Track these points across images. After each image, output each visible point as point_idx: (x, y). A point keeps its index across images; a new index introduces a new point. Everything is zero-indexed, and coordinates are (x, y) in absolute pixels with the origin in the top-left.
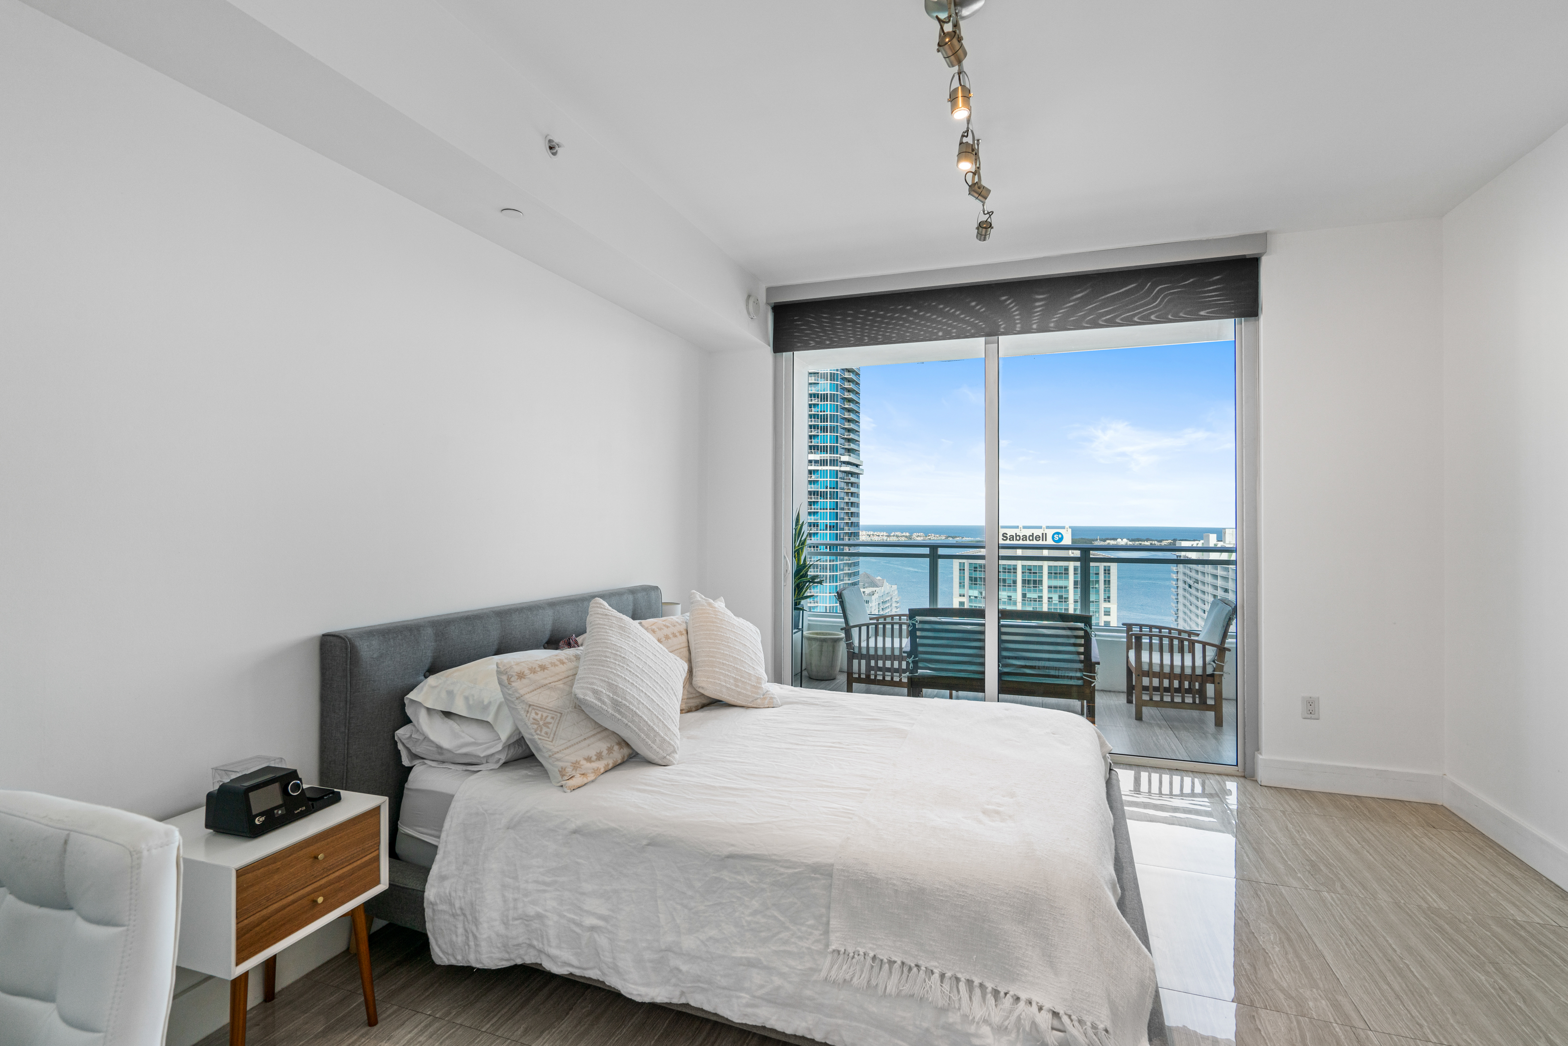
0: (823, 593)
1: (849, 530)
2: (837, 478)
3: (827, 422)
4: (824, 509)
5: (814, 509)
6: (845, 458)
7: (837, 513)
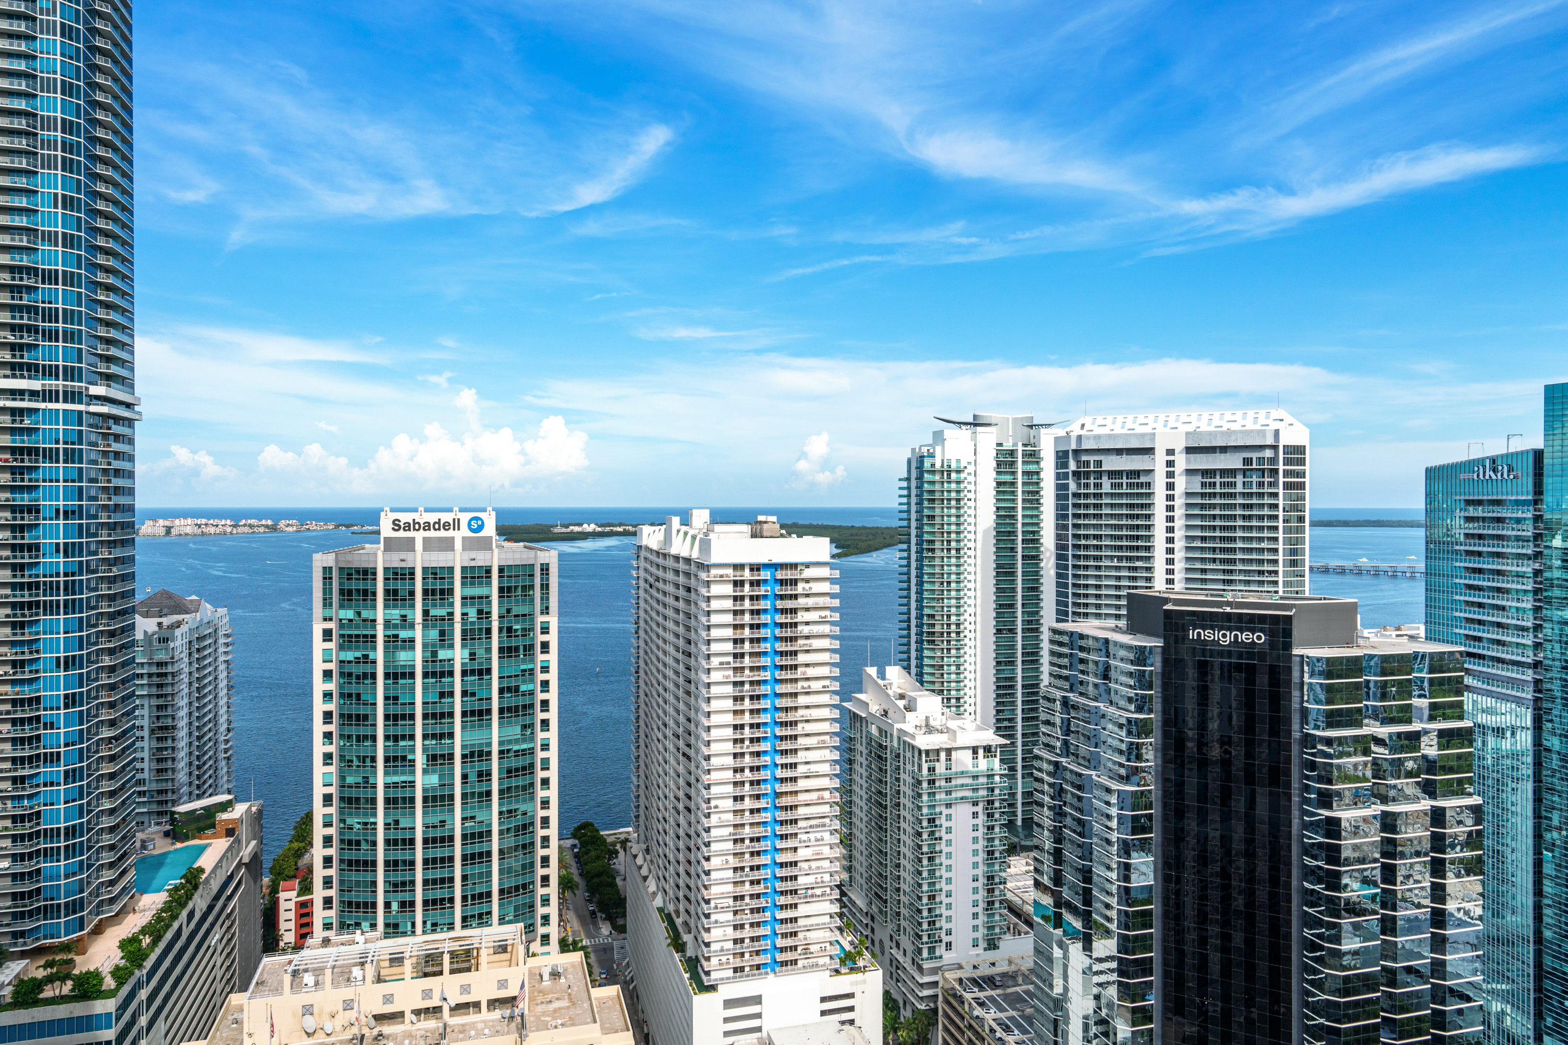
0: (51, 633)
1: (109, 517)
2: (80, 424)
3: (57, 321)
4: (51, 481)
5: (30, 480)
6: (95, 390)
7: (81, 488)
